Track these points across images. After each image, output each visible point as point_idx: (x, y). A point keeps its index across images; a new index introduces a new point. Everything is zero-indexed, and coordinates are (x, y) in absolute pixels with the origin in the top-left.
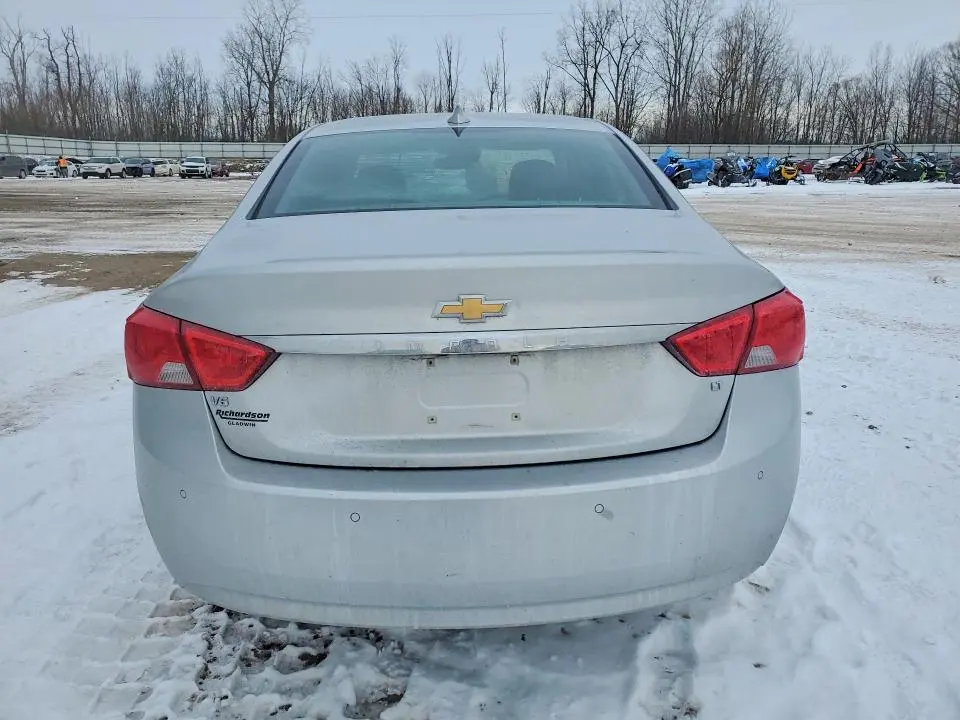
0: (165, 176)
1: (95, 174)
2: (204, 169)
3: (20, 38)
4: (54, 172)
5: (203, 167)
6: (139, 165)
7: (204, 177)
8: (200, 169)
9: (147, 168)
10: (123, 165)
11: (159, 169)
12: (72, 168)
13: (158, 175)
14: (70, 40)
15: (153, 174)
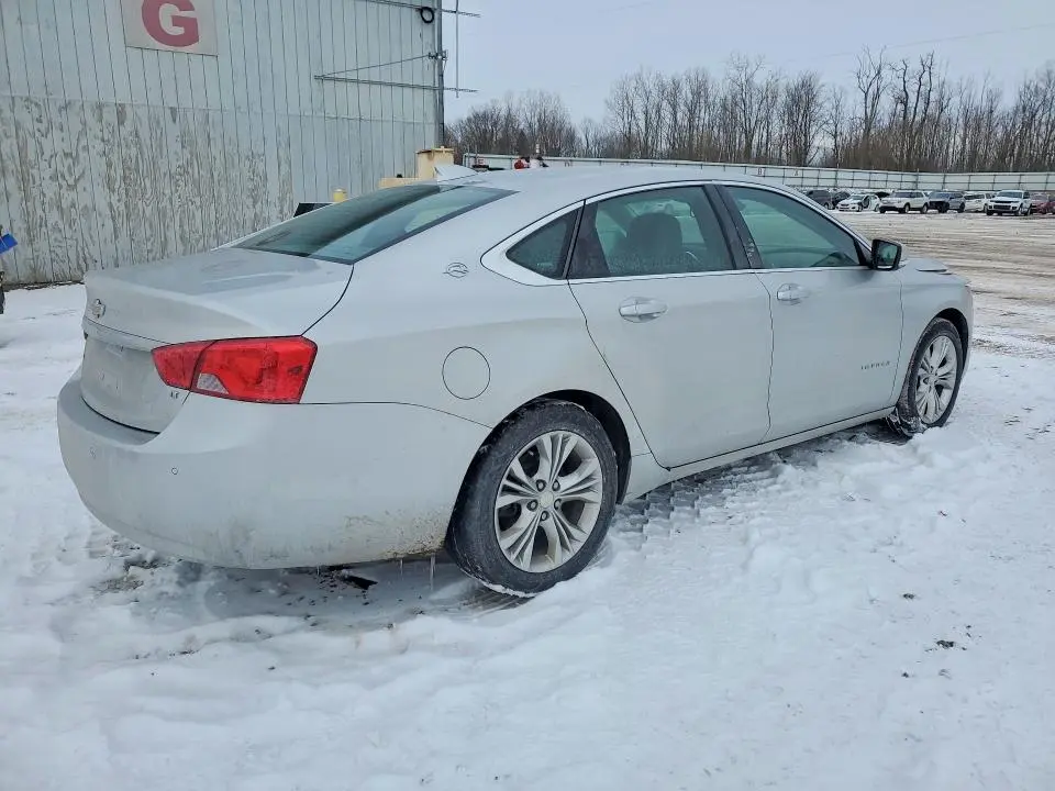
0: (977, 212)
1: (894, 209)
2: (1018, 205)
3: (879, 72)
4: (857, 206)
5: (1016, 203)
6: (947, 200)
7: (1016, 214)
8: (1012, 205)
9: (954, 203)
10: (926, 200)
11: (969, 204)
12: (875, 202)
13: (969, 211)
14: (927, 67)
15: (961, 209)
